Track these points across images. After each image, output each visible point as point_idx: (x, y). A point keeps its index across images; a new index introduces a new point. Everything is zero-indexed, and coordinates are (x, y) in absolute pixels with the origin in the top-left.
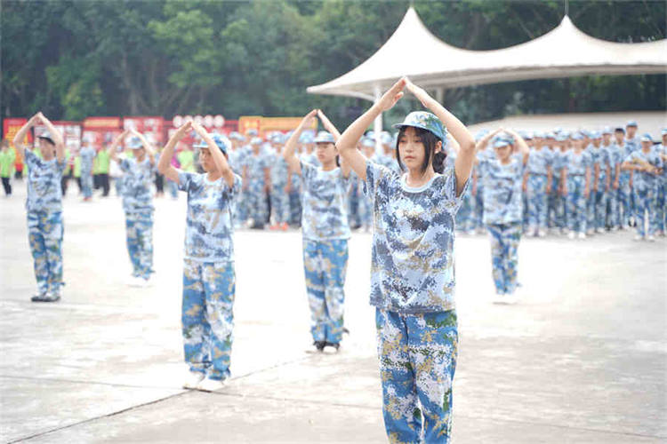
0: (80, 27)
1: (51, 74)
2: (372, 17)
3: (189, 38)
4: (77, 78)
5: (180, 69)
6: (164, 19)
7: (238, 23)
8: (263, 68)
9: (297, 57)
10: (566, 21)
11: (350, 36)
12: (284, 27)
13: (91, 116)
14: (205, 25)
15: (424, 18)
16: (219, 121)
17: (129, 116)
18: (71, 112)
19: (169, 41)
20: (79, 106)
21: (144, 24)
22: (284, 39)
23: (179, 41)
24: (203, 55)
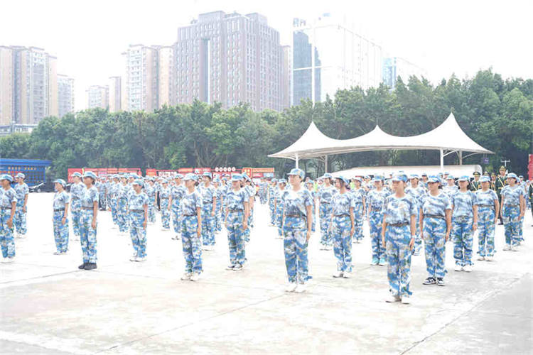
0: (177, 130)
1: (166, 150)
2: (297, 125)
3: (221, 134)
4: (176, 151)
5: (217, 147)
6: (211, 126)
7: (241, 128)
8: (252, 147)
9: (266, 142)
10: (377, 127)
11: (288, 133)
12: (261, 129)
13: (181, 167)
14: (227, 129)
15: (318, 125)
16: (234, 169)
17: (197, 167)
18: (174, 166)
19: (212, 135)
20: (176, 163)
21: (202, 128)
22: (260, 134)
23: (216, 136)
24: (227, 141)
